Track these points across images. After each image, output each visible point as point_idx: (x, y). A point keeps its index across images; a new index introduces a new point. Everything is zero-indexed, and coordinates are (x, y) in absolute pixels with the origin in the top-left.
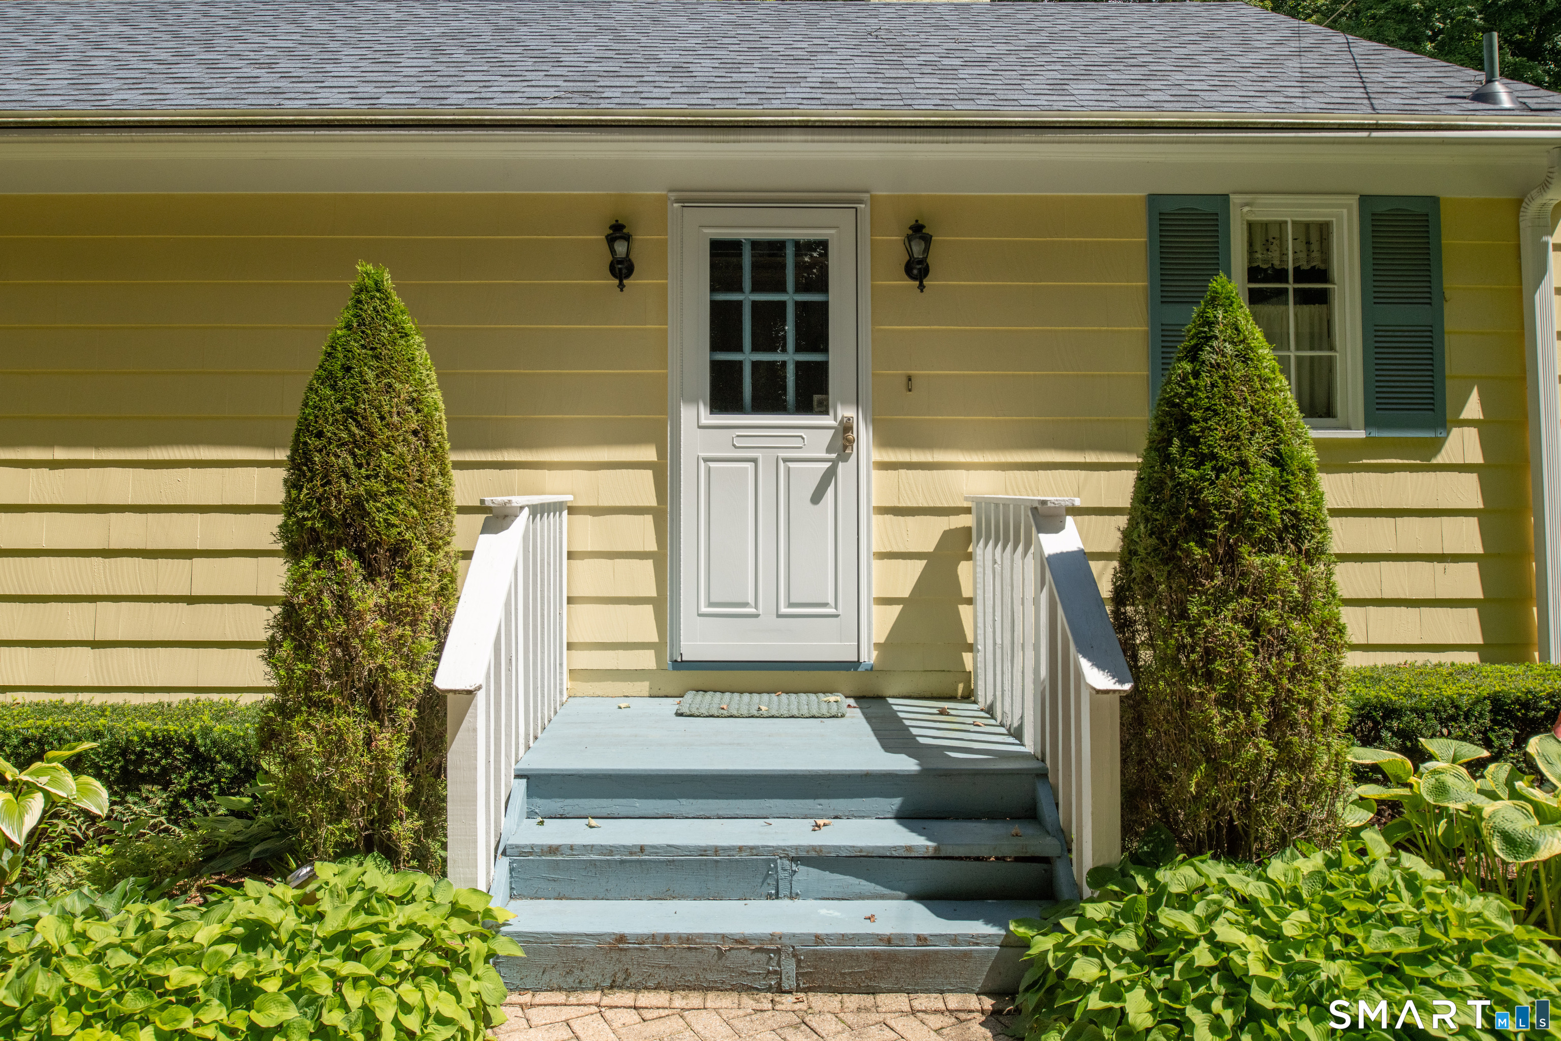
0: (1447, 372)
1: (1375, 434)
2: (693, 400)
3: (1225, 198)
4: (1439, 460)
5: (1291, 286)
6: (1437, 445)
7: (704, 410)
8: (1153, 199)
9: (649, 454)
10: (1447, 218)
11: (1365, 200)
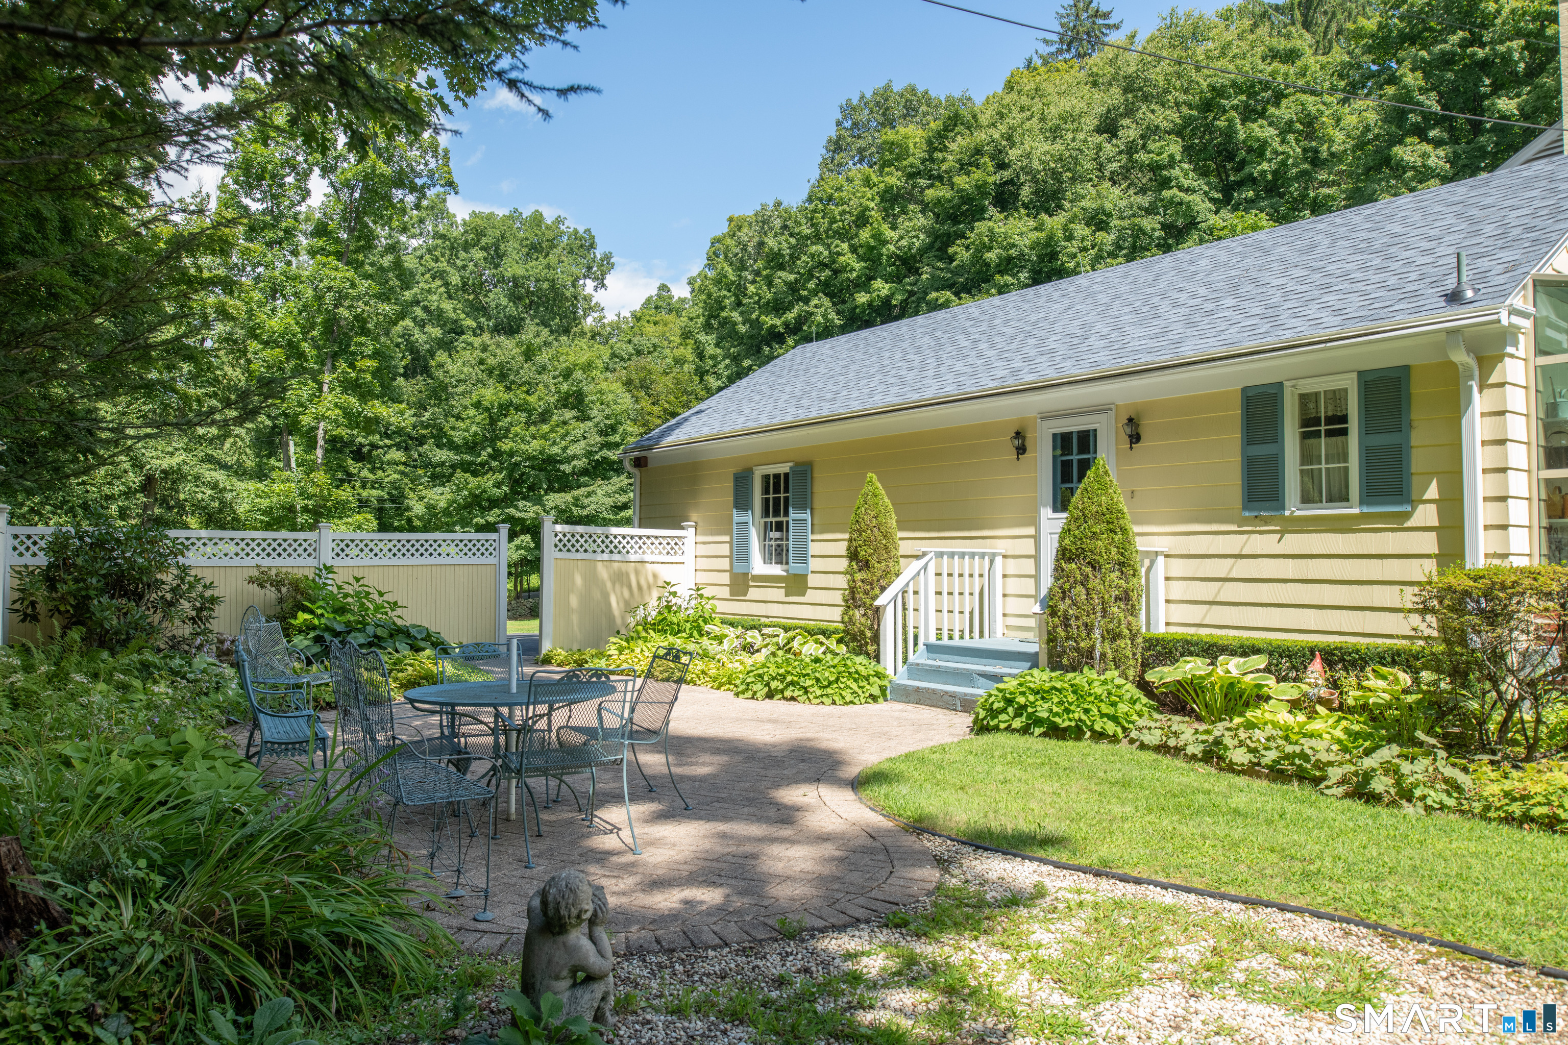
0: (1413, 470)
1: (1366, 510)
2: (1045, 506)
3: (1280, 384)
4: (1408, 524)
5: (1323, 428)
6: (1408, 515)
7: (1050, 511)
8: (1244, 390)
9: (1031, 531)
10: (1415, 378)
11: (1360, 374)
